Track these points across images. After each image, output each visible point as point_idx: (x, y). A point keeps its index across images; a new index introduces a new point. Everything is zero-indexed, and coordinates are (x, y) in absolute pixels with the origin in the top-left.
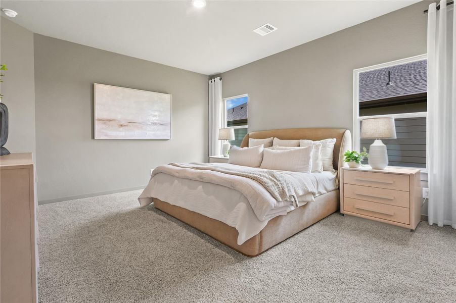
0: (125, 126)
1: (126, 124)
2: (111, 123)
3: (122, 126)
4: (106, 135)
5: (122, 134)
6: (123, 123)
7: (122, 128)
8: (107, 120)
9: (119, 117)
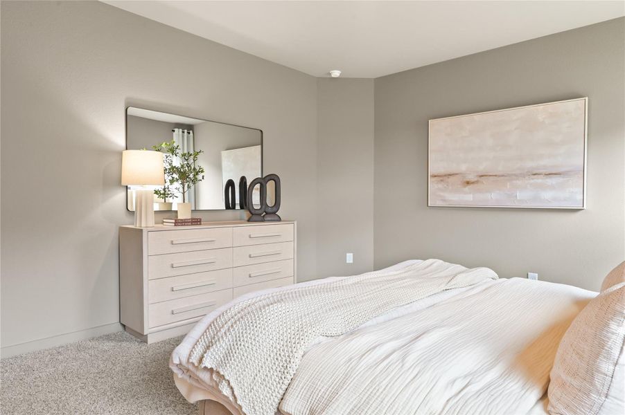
0: (473, 183)
1: (476, 179)
2: (452, 179)
3: (468, 183)
4: (444, 200)
5: (468, 197)
6: (471, 178)
7: (467, 189)
8: (445, 175)
9: (463, 168)
